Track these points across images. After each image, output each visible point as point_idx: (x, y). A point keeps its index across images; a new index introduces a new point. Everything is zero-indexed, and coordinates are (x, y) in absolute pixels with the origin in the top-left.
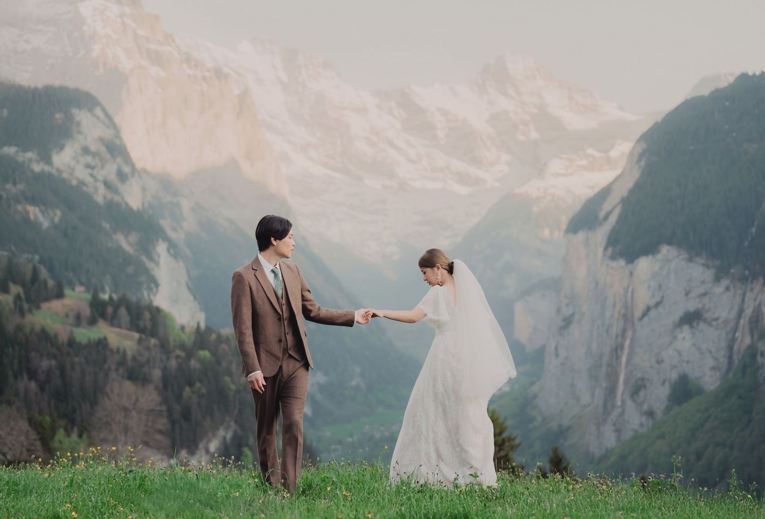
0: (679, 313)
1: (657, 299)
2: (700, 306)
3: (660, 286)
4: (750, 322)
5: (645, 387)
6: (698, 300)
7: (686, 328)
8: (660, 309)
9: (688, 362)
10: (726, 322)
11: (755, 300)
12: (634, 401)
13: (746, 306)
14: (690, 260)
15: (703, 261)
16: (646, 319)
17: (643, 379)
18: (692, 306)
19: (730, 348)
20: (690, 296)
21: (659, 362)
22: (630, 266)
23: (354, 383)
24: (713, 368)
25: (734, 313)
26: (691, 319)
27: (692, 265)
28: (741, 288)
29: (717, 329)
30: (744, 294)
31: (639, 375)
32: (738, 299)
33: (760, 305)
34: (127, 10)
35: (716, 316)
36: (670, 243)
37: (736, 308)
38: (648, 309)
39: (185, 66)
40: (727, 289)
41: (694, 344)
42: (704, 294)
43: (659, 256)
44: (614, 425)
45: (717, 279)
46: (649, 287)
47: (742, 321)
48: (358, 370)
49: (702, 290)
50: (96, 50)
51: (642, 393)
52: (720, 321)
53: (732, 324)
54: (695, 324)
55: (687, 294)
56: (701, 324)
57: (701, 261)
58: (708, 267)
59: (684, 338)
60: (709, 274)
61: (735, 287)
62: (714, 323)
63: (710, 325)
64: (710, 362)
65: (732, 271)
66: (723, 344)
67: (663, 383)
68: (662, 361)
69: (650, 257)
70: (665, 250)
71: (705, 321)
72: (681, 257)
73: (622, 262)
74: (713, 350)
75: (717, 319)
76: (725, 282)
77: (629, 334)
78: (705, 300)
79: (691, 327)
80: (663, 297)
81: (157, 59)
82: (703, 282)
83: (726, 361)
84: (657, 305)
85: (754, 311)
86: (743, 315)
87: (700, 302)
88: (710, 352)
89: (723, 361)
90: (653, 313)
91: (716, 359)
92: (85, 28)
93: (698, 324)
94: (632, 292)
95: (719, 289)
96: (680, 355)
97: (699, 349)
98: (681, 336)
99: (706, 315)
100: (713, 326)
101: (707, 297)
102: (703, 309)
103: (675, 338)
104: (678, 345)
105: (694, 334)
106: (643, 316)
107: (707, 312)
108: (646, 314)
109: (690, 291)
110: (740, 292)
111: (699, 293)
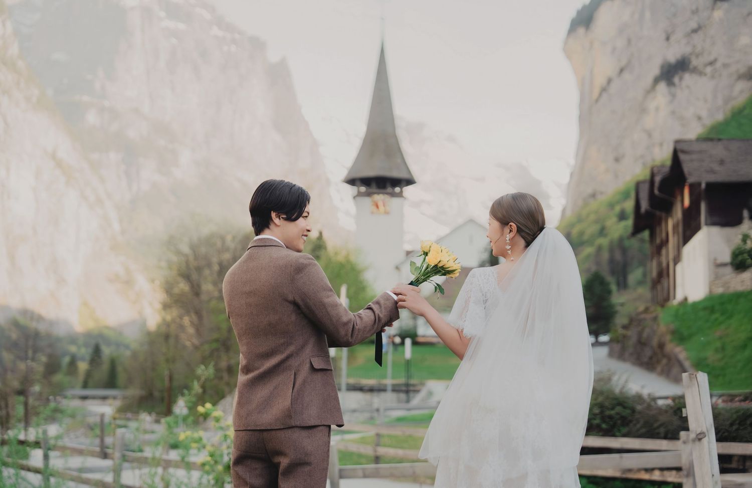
0: (656, 71)
1: (623, 62)
2: (687, 50)
3: (629, 41)
6: (684, 42)
8: (627, 76)
18: (672, 56)
20: (673, 39)
21: (617, 160)
26: (672, 72)
29: (713, 77)
35: (712, 58)
38: (609, 81)
39: (214, 27)
41: (673, 113)
42: (695, 31)
46: (614, 50)
49: (694, 25)
52: (718, 65)
54: (676, 80)
55: (668, 39)
56: (687, 77)
59: (657, 109)
62: (709, 70)
63: (701, 73)
68: (623, 156)
71: (695, 70)
74: (704, 114)
75: (711, 63)
78: (697, 39)
79: (670, 83)
80: (631, 56)
82: (695, 12)
84: (622, 71)
87: (688, 43)
88: (699, 118)
90: (614, 85)
93: (681, 79)
95: (720, 13)
96: (649, 134)
97: (681, 119)
99: (695, 62)
100: (706, 75)
101: (700, 33)
102: (691, 54)
103: (643, 110)
104: (649, 121)
105: (674, 96)
106: (600, 95)
107: (697, 56)
108: (604, 90)
109: (673, 32)
111: (688, 29)
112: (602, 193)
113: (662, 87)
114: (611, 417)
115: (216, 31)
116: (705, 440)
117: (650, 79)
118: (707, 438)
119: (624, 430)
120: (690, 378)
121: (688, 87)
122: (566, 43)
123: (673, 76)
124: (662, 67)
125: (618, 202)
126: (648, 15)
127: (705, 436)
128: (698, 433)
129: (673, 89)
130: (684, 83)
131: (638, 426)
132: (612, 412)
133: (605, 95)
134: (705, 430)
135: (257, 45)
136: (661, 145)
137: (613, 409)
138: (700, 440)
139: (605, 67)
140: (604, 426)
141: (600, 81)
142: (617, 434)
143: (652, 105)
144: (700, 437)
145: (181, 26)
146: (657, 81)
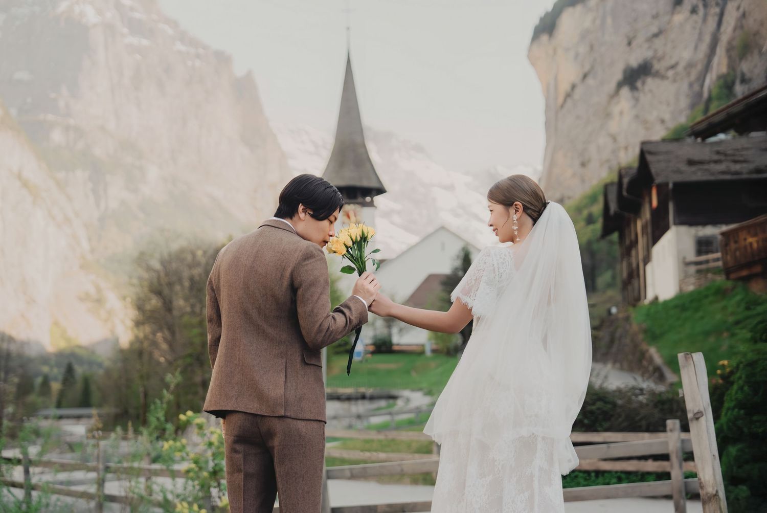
0: (618, 76)
1: (586, 68)
2: (649, 54)
3: (592, 47)
6: (646, 46)
8: (590, 81)
10: (690, 65)
11: (738, 8)
13: (723, 29)
16: (568, 104)
18: (636, 58)
20: (634, 44)
21: (583, 165)
25: (704, 47)
26: (635, 76)
28: (717, 5)
29: (675, 81)
32: (712, 23)
33: (745, 12)
35: (673, 62)
37: (707, 39)
38: (573, 87)
40: (694, 11)
41: (637, 117)
42: (656, 35)
46: (577, 55)
49: (654, 29)
52: (680, 68)
53: (700, 67)
54: (639, 84)
55: (629, 44)
56: (650, 81)
59: (621, 113)
61: (706, 5)
62: (670, 73)
63: (664, 77)
68: (589, 161)
71: (657, 75)
74: (667, 117)
75: (673, 67)
78: (658, 43)
79: (633, 88)
80: (594, 62)
82: (655, 17)
84: (585, 76)
86: (718, 47)
87: (649, 48)
88: (663, 121)
90: (577, 94)
93: (644, 83)
95: (680, 17)
96: (614, 139)
97: (645, 122)
99: (657, 66)
100: (667, 78)
101: (661, 37)
102: (653, 58)
103: (608, 115)
104: (613, 126)
105: (637, 100)
106: (565, 101)
107: (659, 60)
108: (568, 96)
109: (634, 37)
110: (717, 10)
111: (650, 34)
112: (569, 198)
113: (625, 91)
114: (592, 412)
115: (179, 46)
116: (703, 419)
117: (613, 85)
118: (704, 417)
119: (606, 425)
120: (686, 358)
121: (651, 91)
122: (530, 50)
123: (636, 81)
124: (625, 72)
125: (586, 206)
126: (609, 21)
127: (703, 415)
128: (695, 412)
129: (636, 94)
130: (647, 88)
131: (620, 420)
132: (594, 408)
133: (569, 101)
134: (702, 409)
135: (222, 59)
136: (626, 148)
137: (594, 404)
138: (697, 419)
139: (569, 73)
140: (586, 421)
141: (564, 87)
142: (599, 429)
143: (616, 110)
144: (697, 416)
145: (145, 42)
146: (620, 85)
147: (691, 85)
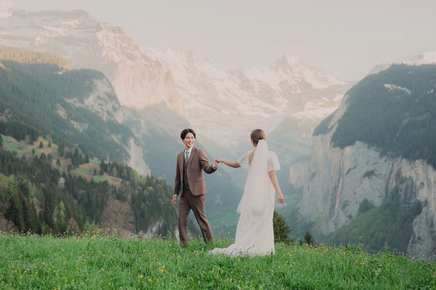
0: (364, 172)
1: (354, 165)
2: (373, 168)
3: (355, 159)
4: (396, 176)
5: (348, 205)
6: (372, 166)
7: (367, 178)
8: (355, 170)
9: (368, 194)
10: (385, 175)
11: (398, 166)
12: (343, 211)
13: (394, 169)
14: (369, 148)
15: (375, 148)
16: (349, 174)
17: (347, 201)
18: (370, 168)
19: (387, 187)
20: (369, 164)
21: (354, 194)
22: (342, 150)
23: (217, 202)
24: (379, 197)
25: (388, 172)
26: (369, 174)
27: (370, 150)
28: (392, 161)
29: (381, 179)
30: (393, 163)
31: (346, 200)
32: (391, 166)
33: (400, 168)
34: (118, 35)
35: (380, 173)
36: (360, 140)
37: (390, 170)
38: (350, 170)
39: (143, 60)
40: (386, 161)
41: (370, 186)
42: (375, 163)
43: (355, 146)
44: (334, 222)
45: (381, 157)
46: (350, 160)
47: (392, 175)
48: (219, 196)
49: (374, 161)
50: (104, 53)
51: (347, 208)
52: (382, 175)
53: (388, 177)
54: (371, 177)
55: (367, 163)
56: (374, 176)
57: (374, 148)
58: (377, 151)
59: (366, 183)
60: (378, 154)
61: (389, 160)
62: (380, 176)
63: (378, 177)
64: (378, 194)
65: (388, 153)
66: (384, 185)
67: (357, 203)
68: (356, 193)
69: (351, 146)
70: (358, 143)
71: (375, 175)
72: (365, 147)
73: (338, 149)
74: (379, 188)
75: (380, 175)
76: (385, 158)
77: (341, 181)
78: (376, 166)
79: (369, 178)
80: (357, 164)
81: (130, 57)
82: (375, 158)
83: (385, 193)
84: (354, 168)
85: (397, 171)
86: (393, 173)
87: (373, 167)
88: (378, 189)
89: (383, 193)
90: (352, 171)
91: (380, 192)
92: (99, 43)
93: (372, 177)
94: (343, 162)
95: (382, 161)
96: (364, 190)
97: (373, 188)
98: (364, 182)
99: (376, 173)
101: (377, 164)
102: (375, 170)
103: (362, 183)
105: (370, 181)
108: (349, 172)
109: (369, 162)
110: (392, 162)
111: (373, 162)
112: (350, 202)
117: (363, 174)
121: (374, 180)
124: (366, 172)
126: (361, 155)
139: (348, 164)
146: (365, 175)
147: (385, 181)
